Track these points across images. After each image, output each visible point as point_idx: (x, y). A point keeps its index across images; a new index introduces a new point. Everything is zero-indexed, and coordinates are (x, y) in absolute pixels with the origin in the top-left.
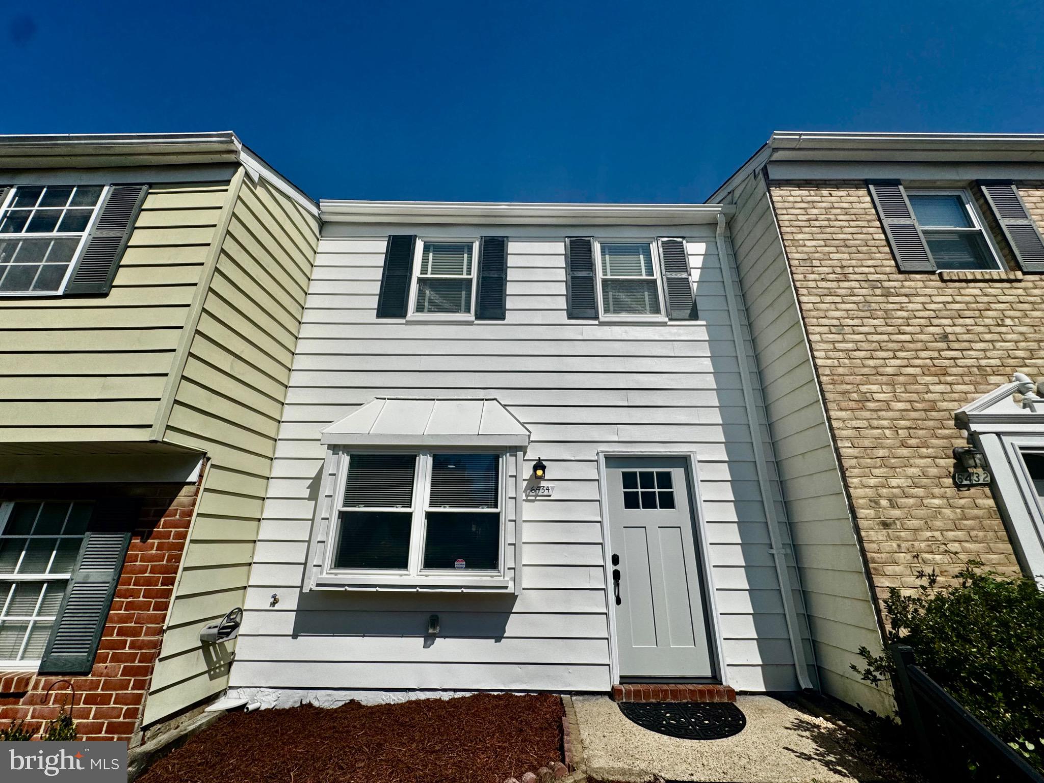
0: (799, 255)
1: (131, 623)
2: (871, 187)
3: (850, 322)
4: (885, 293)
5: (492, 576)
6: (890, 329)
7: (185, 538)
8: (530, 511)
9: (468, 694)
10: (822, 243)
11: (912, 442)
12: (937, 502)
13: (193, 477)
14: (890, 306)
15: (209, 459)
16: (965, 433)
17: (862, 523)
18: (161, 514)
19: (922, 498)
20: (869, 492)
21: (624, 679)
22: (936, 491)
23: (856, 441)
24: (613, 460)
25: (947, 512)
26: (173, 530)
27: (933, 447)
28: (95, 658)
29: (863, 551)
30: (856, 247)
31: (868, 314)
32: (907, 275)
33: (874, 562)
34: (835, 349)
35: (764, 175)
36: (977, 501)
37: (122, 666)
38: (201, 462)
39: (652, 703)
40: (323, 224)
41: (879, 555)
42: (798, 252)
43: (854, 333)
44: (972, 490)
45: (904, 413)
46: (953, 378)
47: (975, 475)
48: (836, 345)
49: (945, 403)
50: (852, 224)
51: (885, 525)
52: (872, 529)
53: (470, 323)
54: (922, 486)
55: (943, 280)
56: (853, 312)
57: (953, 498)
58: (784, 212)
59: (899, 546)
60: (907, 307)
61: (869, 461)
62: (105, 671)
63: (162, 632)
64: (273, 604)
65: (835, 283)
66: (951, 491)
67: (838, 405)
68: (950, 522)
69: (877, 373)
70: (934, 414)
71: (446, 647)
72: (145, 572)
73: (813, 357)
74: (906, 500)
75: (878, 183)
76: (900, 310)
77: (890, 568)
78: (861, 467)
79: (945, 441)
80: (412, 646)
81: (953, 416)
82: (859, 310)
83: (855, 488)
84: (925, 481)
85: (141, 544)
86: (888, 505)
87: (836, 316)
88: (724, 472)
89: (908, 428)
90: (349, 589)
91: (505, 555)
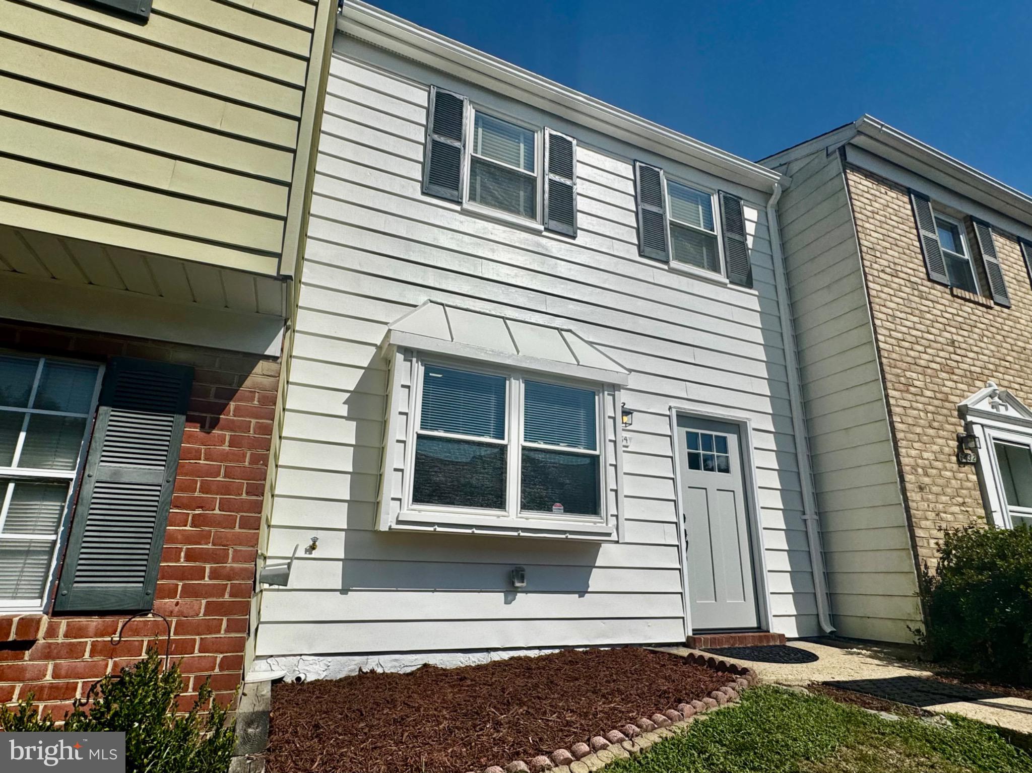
1: (207, 544)
2: (912, 196)
3: (898, 314)
4: (920, 296)
5: (595, 522)
6: (922, 328)
7: (270, 432)
9: (557, 651)
10: (882, 237)
11: (935, 424)
12: (948, 474)
13: (273, 350)
14: (922, 308)
16: (964, 423)
17: (908, 486)
18: (230, 395)
19: (940, 470)
20: (911, 461)
22: (948, 465)
23: (904, 418)
24: (682, 418)
25: (953, 482)
26: (253, 421)
27: (946, 431)
28: (156, 591)
29: (907, 509)
30: (903, 248)
31: (910, 311)
32: (933, 284)
33: (915, 517)
34: (890, 336)
35: (841, 155)
36: (968, 476)
37: (204, 602)
38: (283, 330)
41: (917, 512)
42: (866, 240)
43: (901, 325)
44: (966, 467)
45: (931, 400)
46: (957, 377)
47: (969, 456)
48: (891, 333)
49: (953, 397)
50: (900, 226)
51: (921, 489)
52: (913, 491)
53: (538, 233)
54: (940, 461)
55: (953, 295)
56: (900, 306)
57: (957, 472)
58: (856, 197)
59: (928, 506)
60: (932, 311)
61: (911, 435)
62: (177, 609)
64: (310, 550)
65: (890, 277)
66: (955, 467)
67: (893, 385)
68: (955, 490)
69: (915, 364)
70: (947, 404)
71: (527, 603)
72: (218, 475)
73: (877, 340)
74: (932, 471)
75: (919, 196)
76: (928, 313)
77: (923, 523)
78: (906, 440)
79: (953, 427)
80: (492, 602)
81: (957, 408)
82: (904, 305)
83: (904, 457)
84: (942, 457)
85: (202, 435)
86: (922, 473)
87: (890, 307)
88: (771, 443)
89: (933, 413)
90: (439, 529)
91: (607, 500)
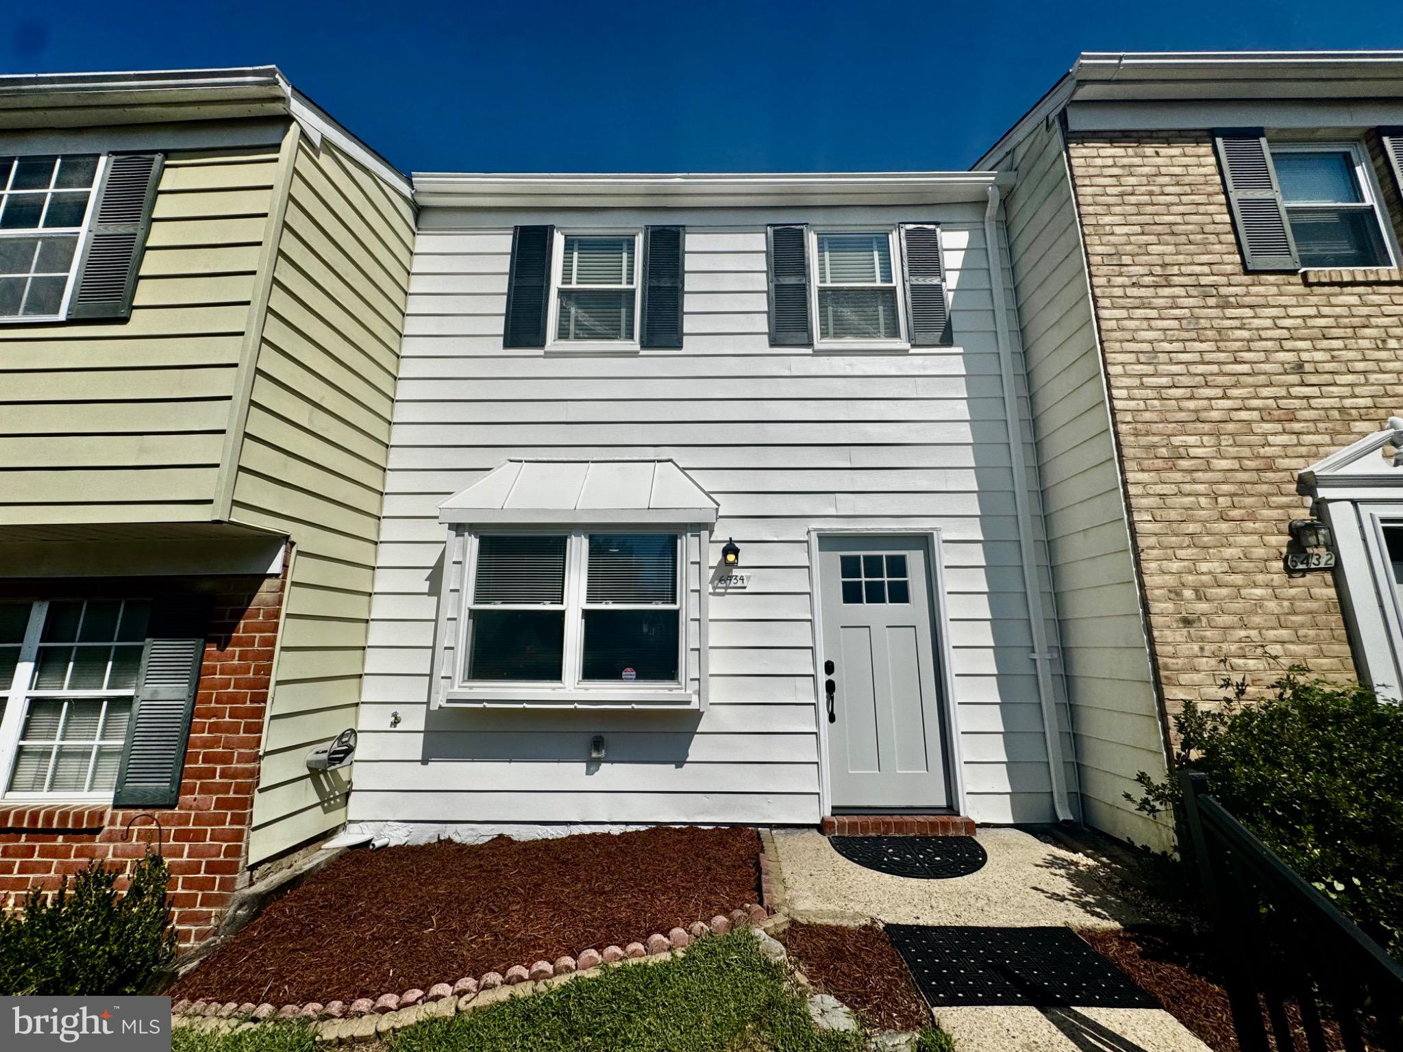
0: (1103, 247)
1: (219, 747)
2: (1219, 141)
3: (1167, 346)
4: (1221, 304)
5: (671, 689)
6: (1222, 356)
7: (273, 645)
8: (718, 607)
9: (643, 828)
10: (1138, 229)
11: (1235, 513)
12: (1259, 592)
13: (275, 567)
14: (1227, 323)
15: (293, 544)
16: (1309, 501)
17: (1156, 620)
18: (240, 614)
19: (1239, 588)
20: (1170, 580)
21: (837, 810)
22: (1260, 578)
23: (1158, 512)
24: (828, 541)
25: (1272, 605)
26: (258, 635)
27: (1262, 521)
28: (180, 789)
29: (1154, 656)
30: (1187, 235)
31: (1193, 335)
32: (1255, 277)
33: (1167, 668)
34: (1142, 386)
35: (1061, 124)
36: (1312, 591)
37: (215, 798)
38: (283, 548)
39: (871, 837)
40: (419, 211)
41: (1174, 661)
42: (1102, 244)
43: (1171, 362)
44: (1308, 576)
45: (1229, 474)
46: (1302, 425)
47: (1315, 557)
48: (1145, 380)
49: (1287, 461)
50: (1185, 199)
51: (1187, 622)
52: (1169, 627)
53: (634, 354)
54: (1241, 572)
55: (1307, 284)
56: (1172, 332)
57: (1282, 587)
58: (1087, 182)
59: (1202, 649)
60: (1250, 324)
61: (1174, 539)
62: (194, 804)
63: (258, 758)
64: (395, 723)
65: (1152, 289)
66: (1279, 579)
67: (1139, 464)
68: (1273, 617)
69: (1198, 420)
70: (1270, 475)
71: (613, 774)
72: (228, 687)
73: (1111, 398)
74: (1218, 590)
75: (1231, 134)
76: (1240, 328)
77: (1186, 676)
78: (1162, 547)
79: (1280, 511)
80: (572, 773)
81: (1296, 478)
82: (1182, 329)
83: (1152, 575)
84: (1246, 565)
85: (218, 652)
86: (1193, 596)
87: (1148, 338)
88: (977, 556)
89: (1232, 495)
90: (488, 706)
91: (687, 662)
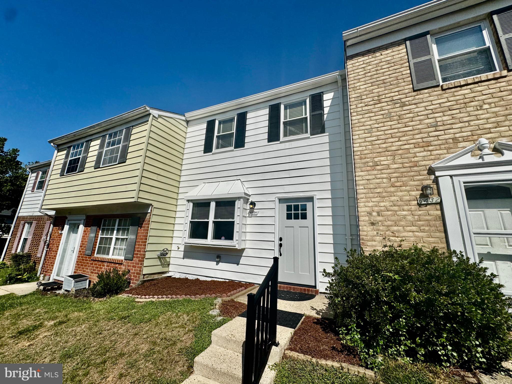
0: (355, 95)
1: (139, 249)
2: (408, 42)
3: (376, 126)
4: (402, 106)
5: (231, 243)
6: (399, 126)
7: (148, 228)
8: (249, 221)
9: (228, 281)
10: (370, 85)
11: (398, 184)
12: (404, 213)
13: (149, 211)
14: (403, 112)
15: (153, 206)
16: (433, 177)
17: (361, 223)
18: (144, 221)
19: (396, 211)
20: (368, 209)
22: (406, 208)
23: (366, 186)
24: (281, 200)
25: (410, 218)
26: (146, 226)
27: (410, 186)
28: (133, 257)
30: (390, 82)
31: (388, 119)
32: (419, 92)
33: (363, 239)
34: (365, 141)
36: (429, 212)
37: (138, 259)
38: (151, 207)
40: (187, 122)
41: (366, 237)
42: (355, 94)
43: (378, 131)
44: (428, 207)
45: (397, 170)
46: (433, 147)
47: (431, 199)
48: (366, 139)
49: (424, 162)
50: (391, 69)
51: (373, 224)
52: (366, 225)
53: (232, 151)
54: (398, 206)
55: (443, 90)
56: (379, 120)
57: (416, 211)
58: (352, 73)
59: (377, 233)
60: (414, 111)
61: (371, 195)
62: (135, 260)
63: (145, 252)
64: (178, 249)
65: (373, 106)
66: (415, 208)
67: (361, 169)
68: (410, 222)
69: (387, 151)
70: (416, 168)
71: (222, 265)
72: (141, 236)
74: (387, 213)
75: (411, 39)
76: (409, 113)
77: (370, 243)
78: (366, 198)
79: (418, 182)
80: (213, 264)
81: (428, 168)
82: (384, 118)
83: (361, 207)
84: (400, 203)
85: (140, 229)
86: (377, 215)
87: (369, 124)
88: (329, 203)
89: (397, 177)
90: (192, 245)
91: (236, 236)
